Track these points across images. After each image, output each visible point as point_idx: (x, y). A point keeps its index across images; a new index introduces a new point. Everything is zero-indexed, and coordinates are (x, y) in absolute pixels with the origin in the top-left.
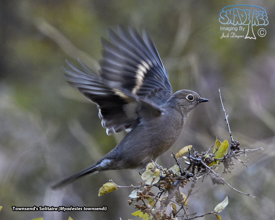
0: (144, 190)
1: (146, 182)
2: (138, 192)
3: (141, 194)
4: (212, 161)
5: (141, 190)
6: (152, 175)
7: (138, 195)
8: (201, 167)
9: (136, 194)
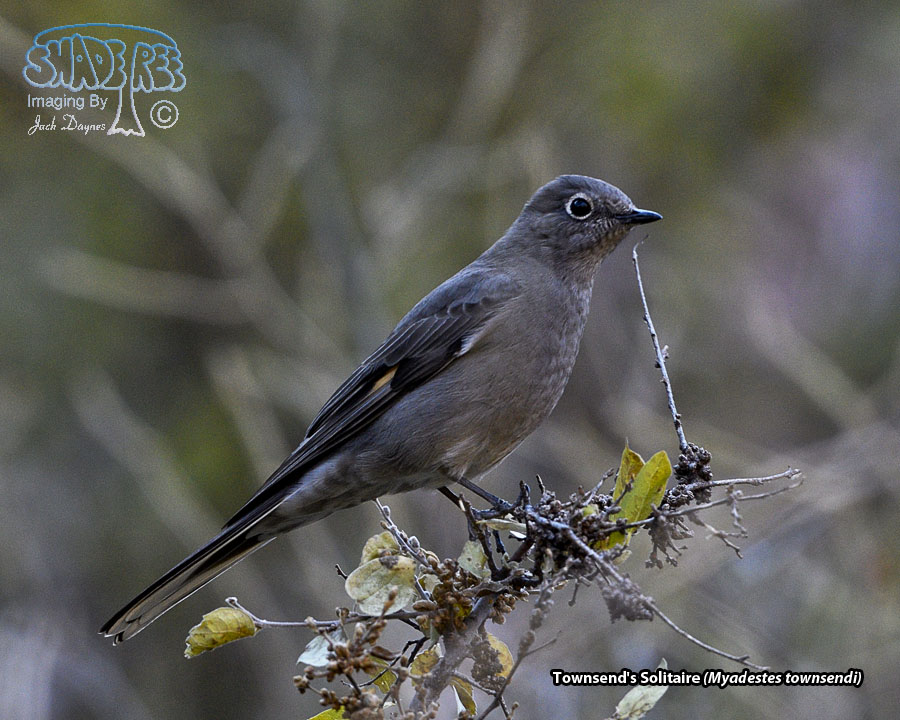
0: (355, 637)
1: (361, 607)
2: (331, 645)
3: (341, 653)
4: (607, 530)
5: (344, 636)
6: (384, 581)
7: (331, 658)
8: (566, 553)
9: (325, 651)
